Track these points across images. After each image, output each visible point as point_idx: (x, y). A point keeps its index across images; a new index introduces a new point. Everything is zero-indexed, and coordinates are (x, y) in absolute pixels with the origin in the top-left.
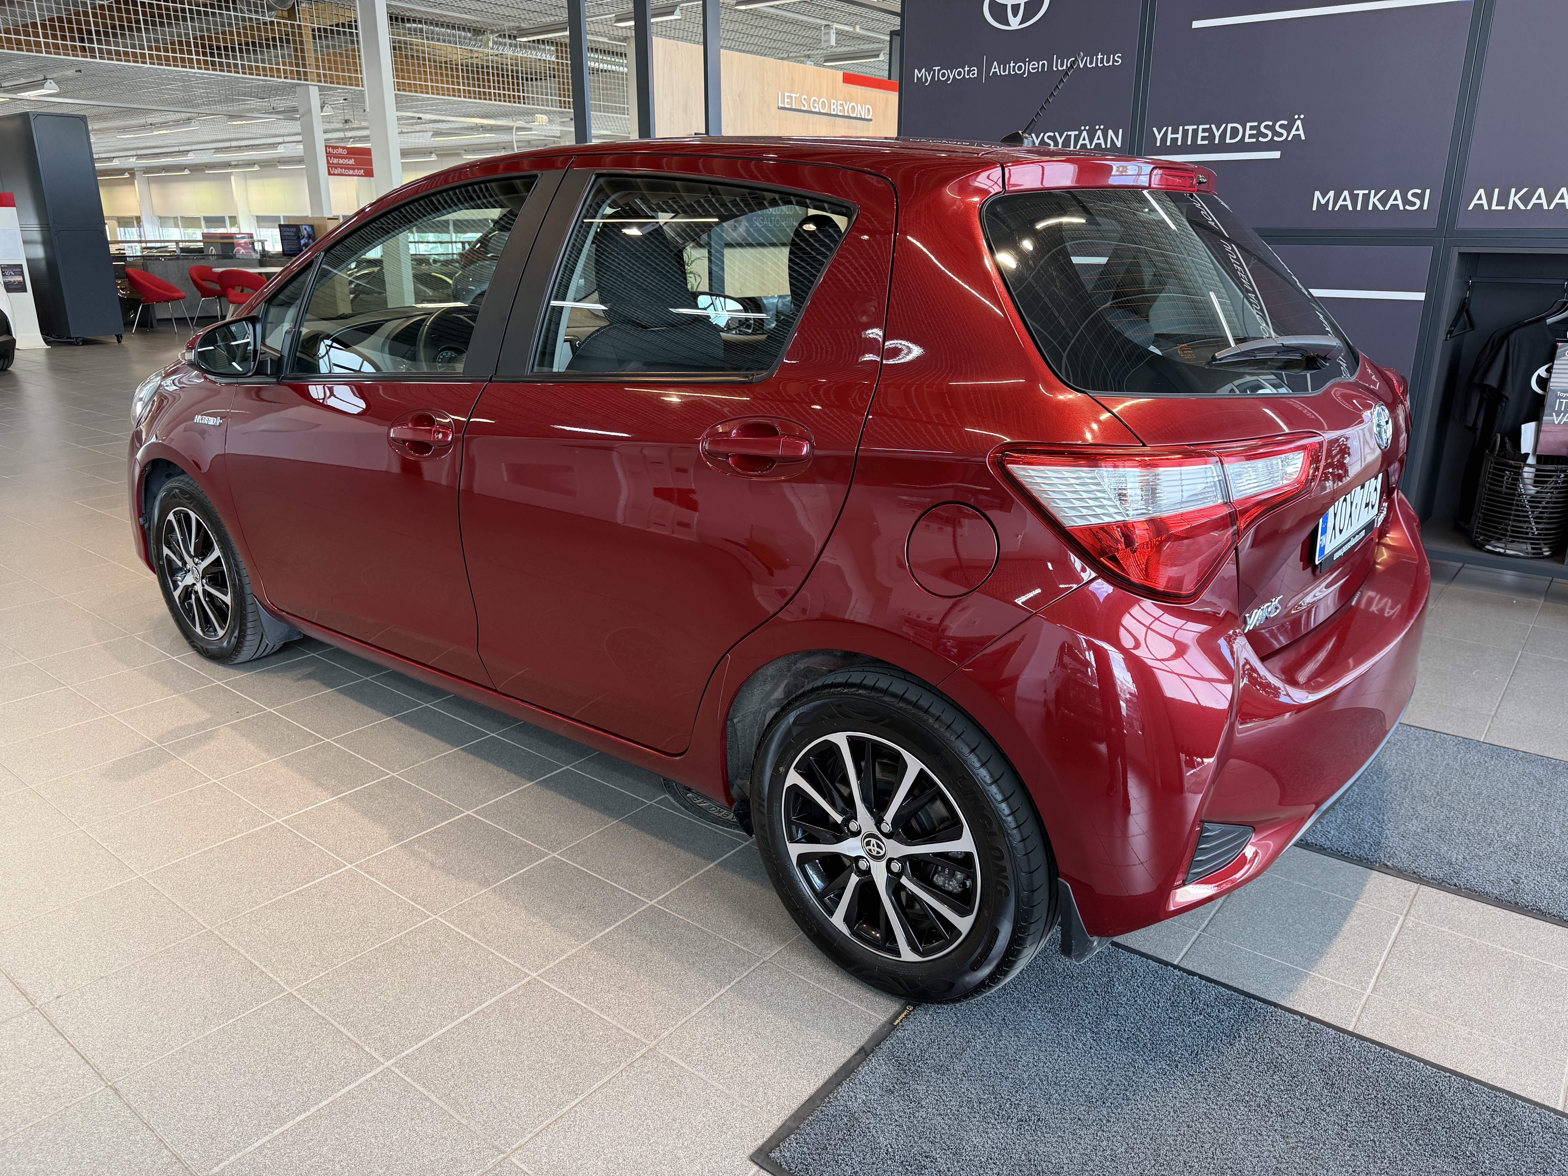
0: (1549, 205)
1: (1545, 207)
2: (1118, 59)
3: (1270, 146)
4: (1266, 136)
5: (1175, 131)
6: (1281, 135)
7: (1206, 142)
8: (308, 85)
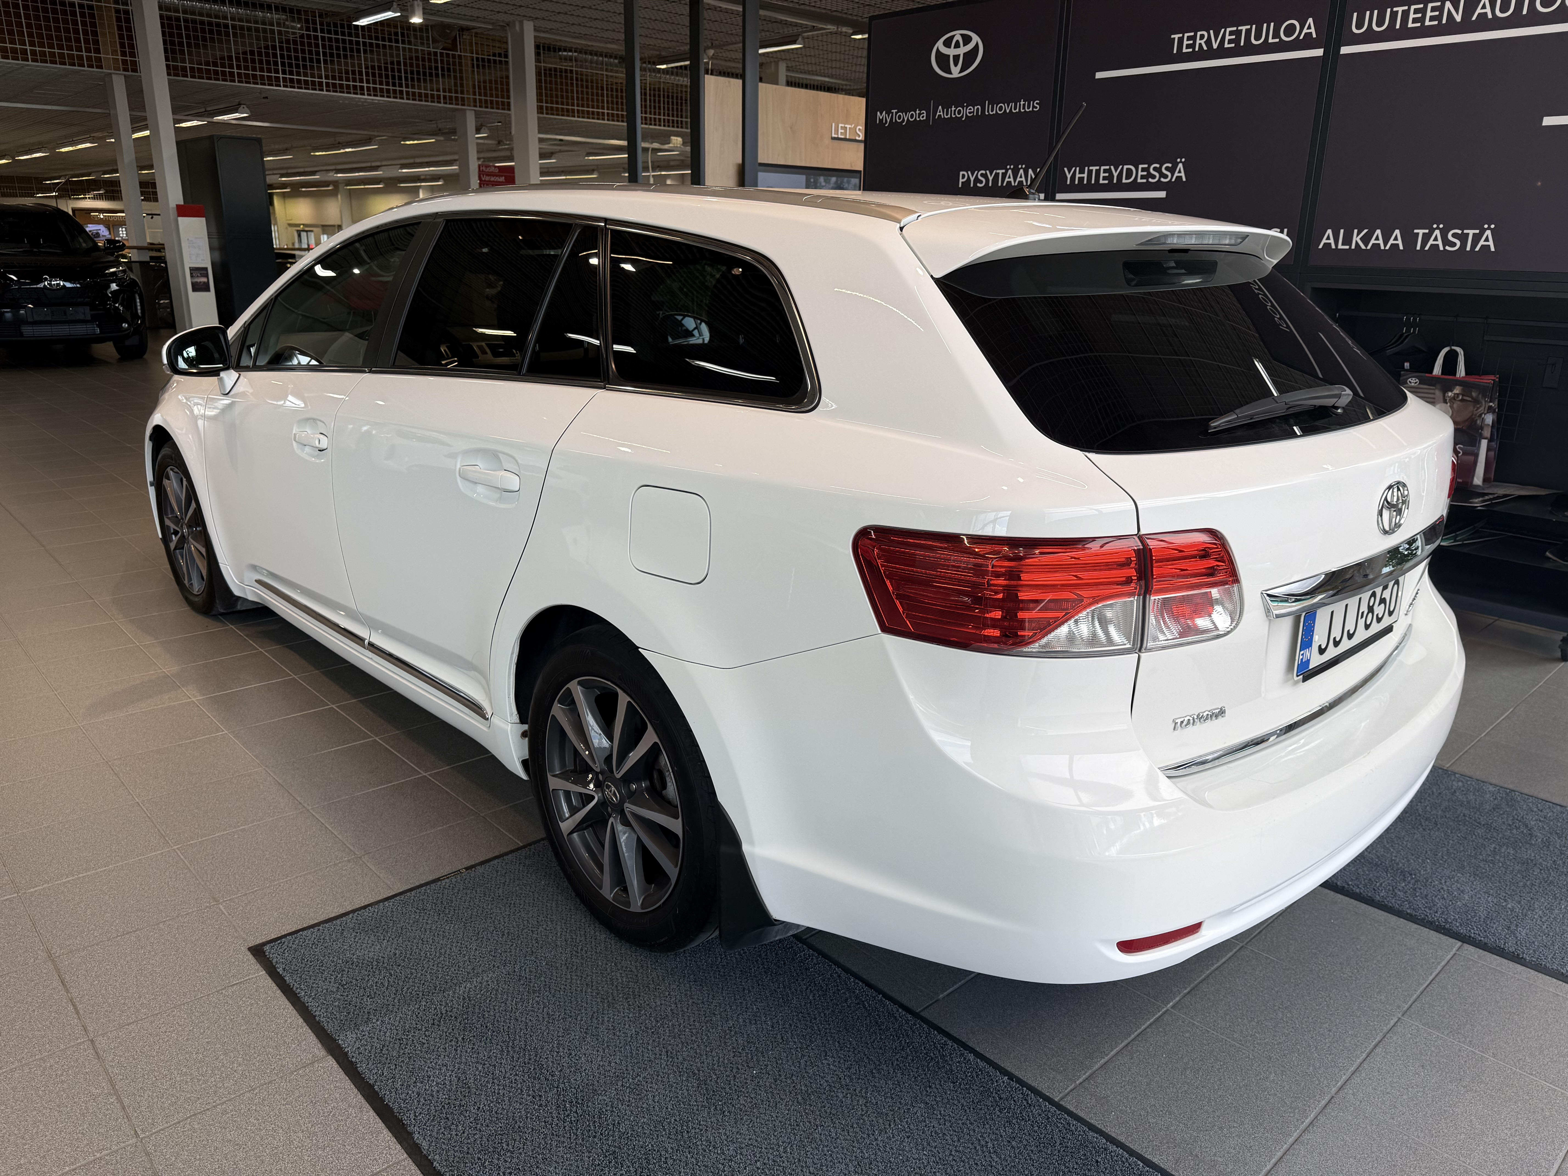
0: (1385, 246)
1: (1382, 248)
2: (1036, 105)
3: (1157, 187)
4: (1154, 177)
5: (1081, 172)
6: (1166, 176)
7: (1106, 182)
8: (465, 109)
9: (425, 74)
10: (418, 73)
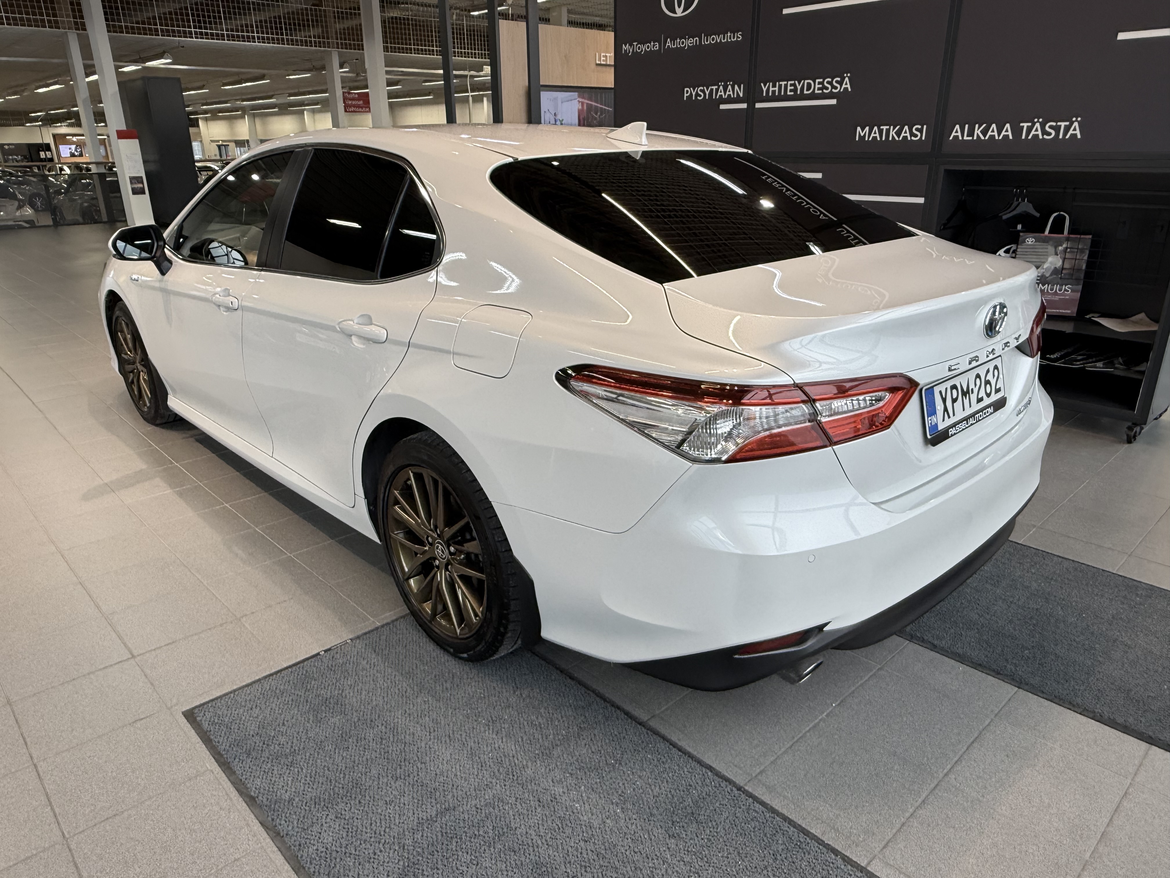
0: (999, 136)
1: (997, 138)
2: (739, 36)
3: (830, 96)
4: (827, 88)
5: (774, 86)
6: (836, 88)
7: (792, 93)
8: (331, 52)
9: (299, 25)
10: (295, 24)
